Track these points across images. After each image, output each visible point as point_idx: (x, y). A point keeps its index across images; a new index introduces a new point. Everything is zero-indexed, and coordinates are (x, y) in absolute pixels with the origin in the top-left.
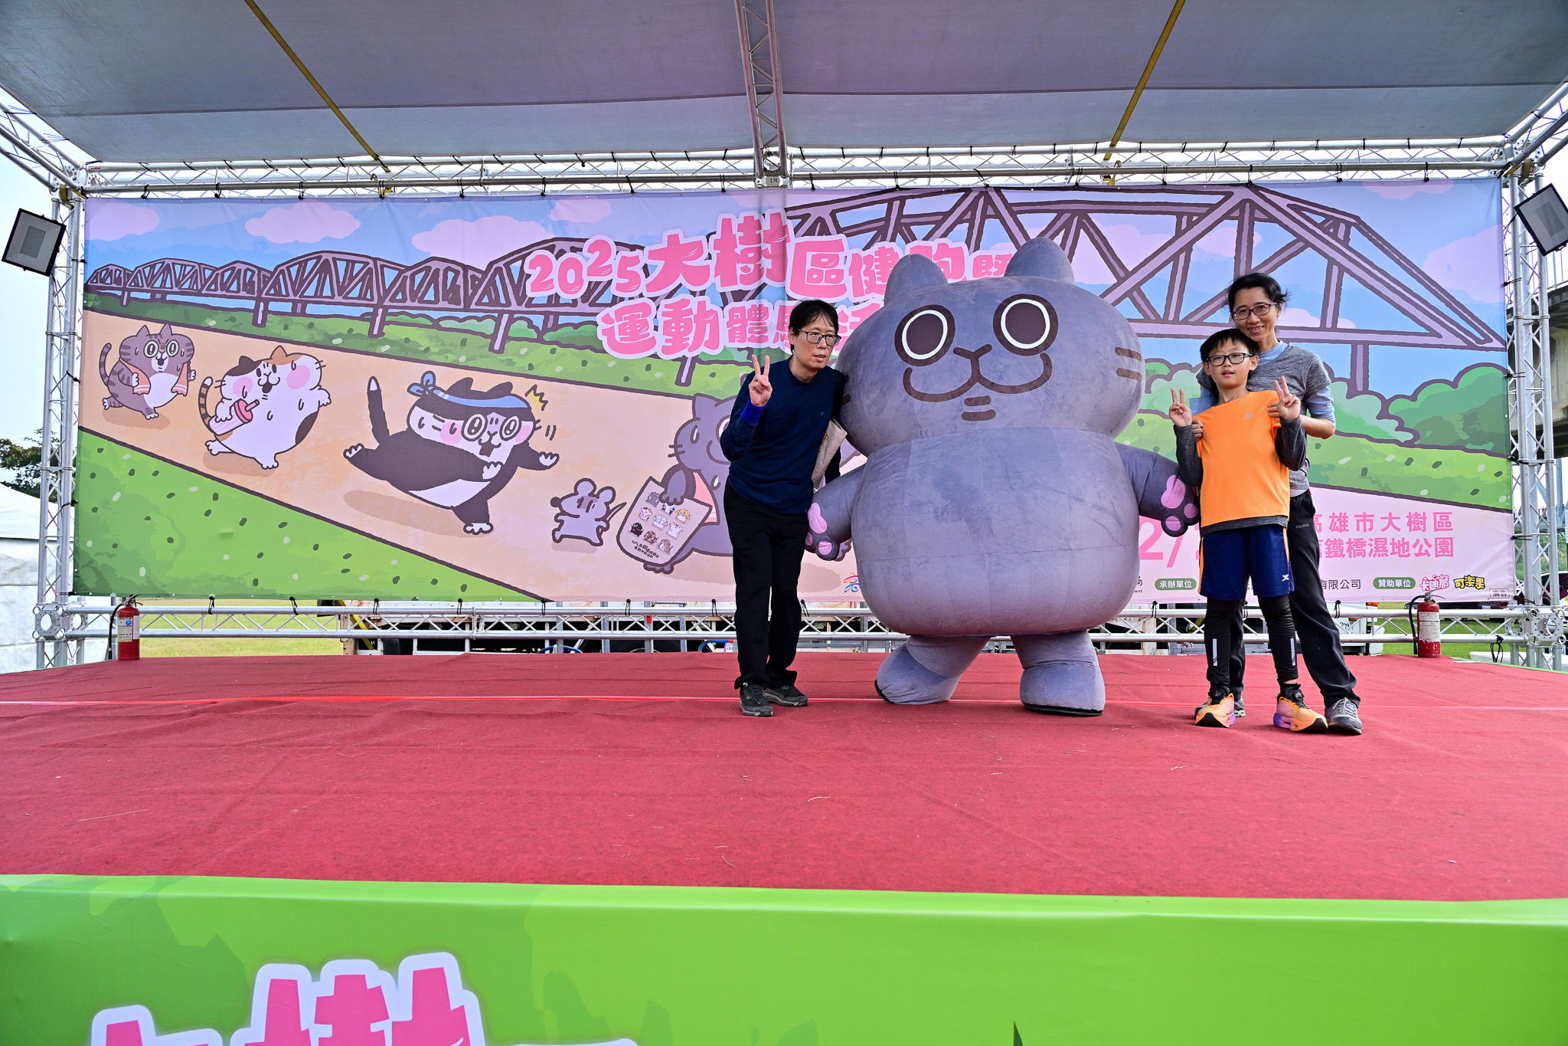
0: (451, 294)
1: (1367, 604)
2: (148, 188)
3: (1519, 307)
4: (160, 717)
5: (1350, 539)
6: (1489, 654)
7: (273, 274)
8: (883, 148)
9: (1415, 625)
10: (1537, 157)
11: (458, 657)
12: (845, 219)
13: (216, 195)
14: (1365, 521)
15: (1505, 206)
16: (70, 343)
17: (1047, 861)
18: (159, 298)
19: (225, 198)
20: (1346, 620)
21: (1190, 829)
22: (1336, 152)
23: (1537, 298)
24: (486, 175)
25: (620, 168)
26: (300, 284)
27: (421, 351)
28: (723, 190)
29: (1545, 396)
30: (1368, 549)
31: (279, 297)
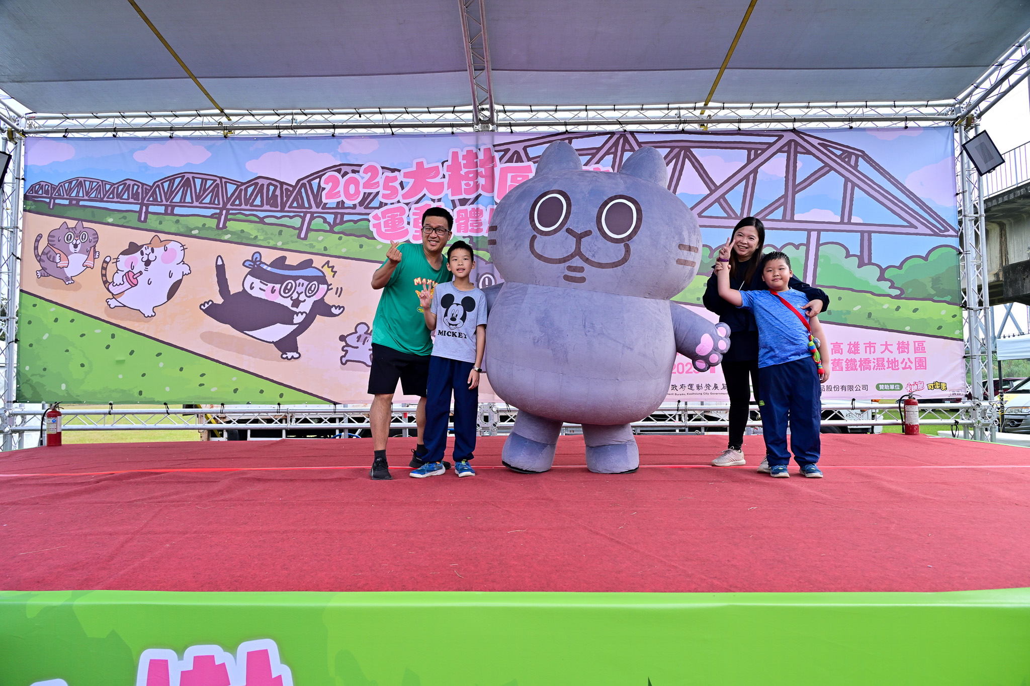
0: (272, 201)
1: (872, 401)
2: (67, 130)
3: (966, 209)
4: (75, 484)
5: (861, 359)
6: (950, 432)
7: (151, 187)
8: (557, 106)
9: (903, 414)
10: (975, 113)
11: (277, 442)
12: (533, 152)
13: (114, 135)
14: (870, 347)
15: (956, 144)
16: (14, 234)
17: (669, 570)
18: (75, 203)
19: (120, 137)
20: (859, 411)
21: (761, 548)
22: (849, 110)
23: (977, 203)
24: (296, 123)
25: (384, 118)
26: (170, 194)
27: (251, 238)
28: (453, 133)
29: (983, 266)
30: (872, 365)
31: (156, 202)
